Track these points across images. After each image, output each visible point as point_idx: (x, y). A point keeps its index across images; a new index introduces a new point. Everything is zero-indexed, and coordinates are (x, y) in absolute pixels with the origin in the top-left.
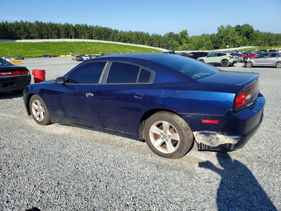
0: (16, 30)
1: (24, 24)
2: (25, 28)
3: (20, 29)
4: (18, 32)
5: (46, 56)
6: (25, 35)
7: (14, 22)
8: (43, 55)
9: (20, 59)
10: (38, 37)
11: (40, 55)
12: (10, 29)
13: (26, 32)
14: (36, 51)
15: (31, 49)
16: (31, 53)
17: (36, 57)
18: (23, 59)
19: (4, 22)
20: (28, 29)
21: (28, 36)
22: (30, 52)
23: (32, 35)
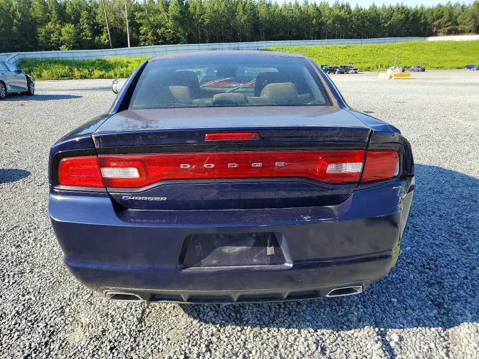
0: (434, 20)
1: (452, 8)
2: (451, 15)
3: (441, 18)
4: (436, 23)
5: (469, 67)
6: (446, 29)
7: (436, 5)
8: (466, 64)
9: (419, 71)
10: (470, 32)
11: (460, 65)
12: (424, 18)
13: (450, 23)
14: (457, 57)
15: (448, 52)
16: (445, 61)
17: (451, 68)
18: (423, 70)
19: (419, 7)
20: (456, 17)
21: (453, 29)
22: (442, 59)
23: (459, 28)
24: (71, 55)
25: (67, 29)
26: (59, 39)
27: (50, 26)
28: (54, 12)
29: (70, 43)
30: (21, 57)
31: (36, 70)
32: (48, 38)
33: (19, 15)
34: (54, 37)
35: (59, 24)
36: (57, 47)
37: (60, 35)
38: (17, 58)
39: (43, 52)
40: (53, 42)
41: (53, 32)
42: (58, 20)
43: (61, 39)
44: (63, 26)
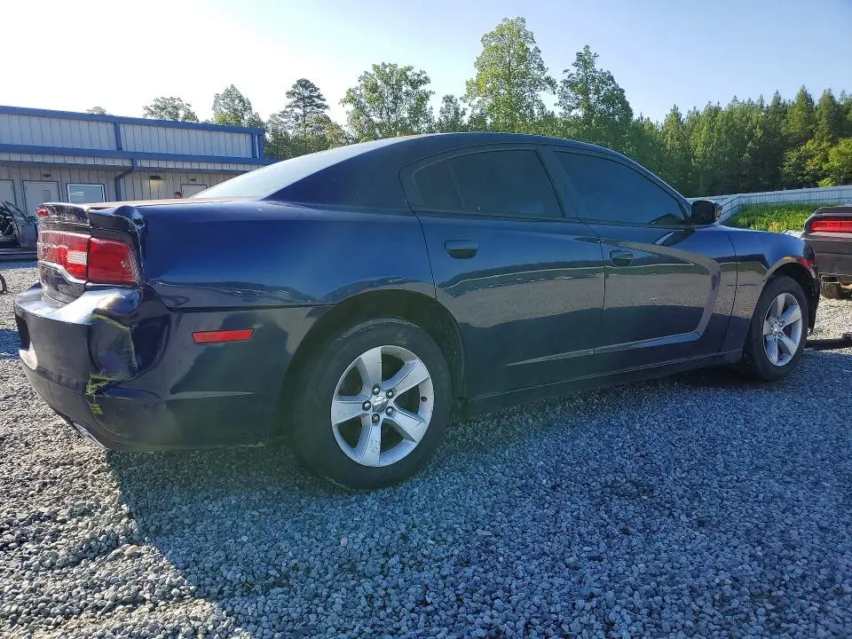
24: (836, 195)
25: (840, 148)
26: (821, 168)
27: (810, 145)
28: (824, 120)
29: (841, 173)
30: (743, 201)
31: (761, 222)
32: (799, 167)
33: (759, 133)
34: (810, 166)
35: (828, 140)
36: (813, 181)
37: (826, 160)
38: (735, 203)
39: (785, 191)
40: (808, 174)
41: (811, 157)
42: (828, 134)
43: (825, 167)
44: (834, 142)
